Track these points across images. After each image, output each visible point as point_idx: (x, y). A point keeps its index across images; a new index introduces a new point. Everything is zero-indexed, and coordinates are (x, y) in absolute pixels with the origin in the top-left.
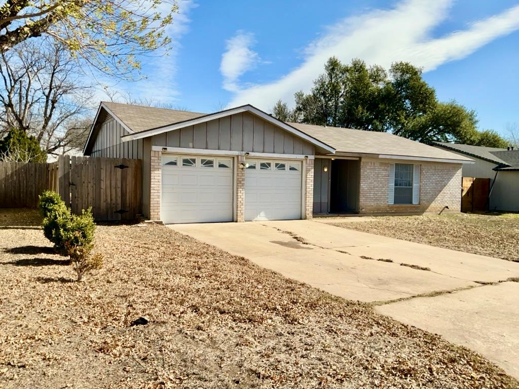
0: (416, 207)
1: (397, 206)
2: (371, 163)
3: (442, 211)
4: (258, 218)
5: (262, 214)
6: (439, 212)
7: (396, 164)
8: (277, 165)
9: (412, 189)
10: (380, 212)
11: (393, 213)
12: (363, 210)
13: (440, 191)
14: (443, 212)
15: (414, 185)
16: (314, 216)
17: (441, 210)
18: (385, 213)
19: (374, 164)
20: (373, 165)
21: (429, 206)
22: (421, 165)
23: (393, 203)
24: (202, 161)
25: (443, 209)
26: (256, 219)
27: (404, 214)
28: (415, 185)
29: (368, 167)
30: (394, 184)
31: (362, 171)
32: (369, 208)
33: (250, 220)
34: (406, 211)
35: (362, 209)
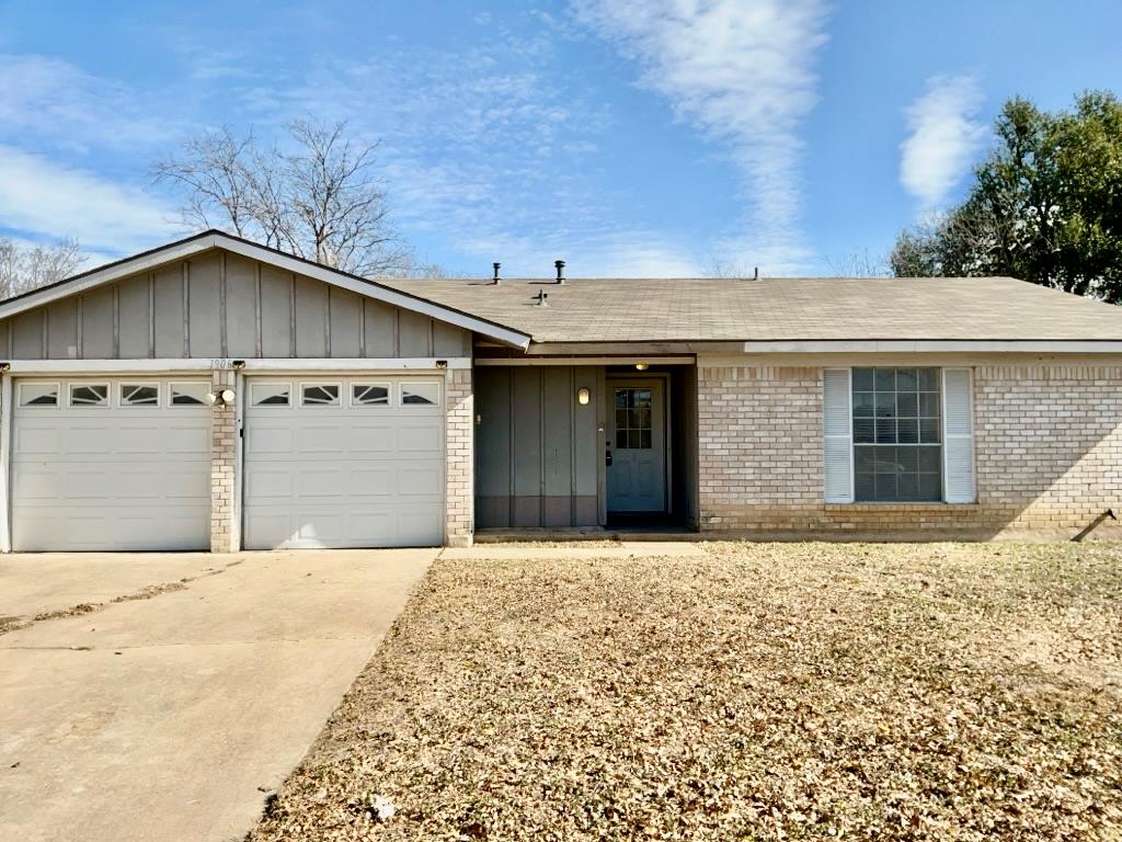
0: (960, 513)
1: (866, 508)
2: (740, 370)
3: (1089, 529)
4: (295, 540)
5: (307, 530)
6: (1077, 532)
7: (854, 368)
8: (358, 391)
9: (938, 451)
10: (790, 526)
11: (847, 531)
12: (713, 520)
13: (1079, 457)
14: (1099, 531)
15: (948, 437)
16: (480, 537)
17: (1085, 524)
18: (813, 531)
19: (753, 372)
20: (747, 377)
21: (1022, 510)
22: (974, 368)
23: (852, 499)
24: (126, 391)
25: (1099, 520)
26: (287, 543)
27: (900, 537)
28: (953, 440)
29: (724, 384)
30: (851, 436)
31: (700, 397)
32: (737, 514)
33: (265, 545)
34: (909, 526)
35: (707, 518)
